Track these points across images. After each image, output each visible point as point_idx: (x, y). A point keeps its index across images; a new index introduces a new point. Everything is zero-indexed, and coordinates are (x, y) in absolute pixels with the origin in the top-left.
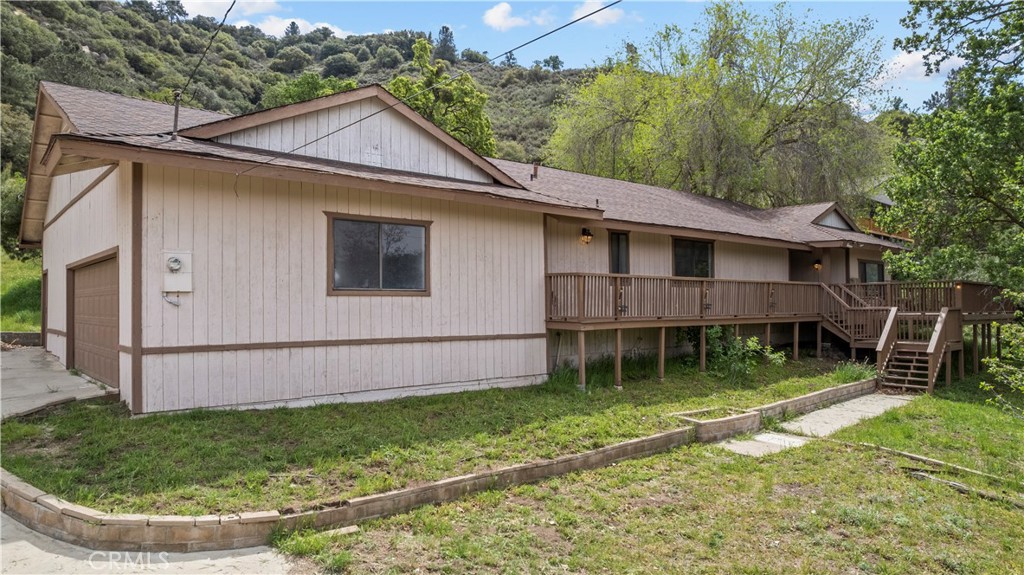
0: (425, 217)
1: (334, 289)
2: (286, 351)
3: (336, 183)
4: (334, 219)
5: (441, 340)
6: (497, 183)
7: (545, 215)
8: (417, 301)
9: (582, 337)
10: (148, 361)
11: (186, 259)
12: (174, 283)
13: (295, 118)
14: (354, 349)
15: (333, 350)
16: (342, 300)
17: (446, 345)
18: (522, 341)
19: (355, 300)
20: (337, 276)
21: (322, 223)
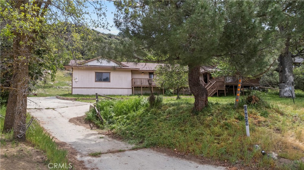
0: (110, 72)
1: (96, 81)
2: (89, 89)
3: (94, 68)
4: (96, 73)
5: (112, 88)
6: (124, 66)
7: (131, 70)
8: (108, 83)
9: (142, 87)
10: (73, 89)
11: (77, 78)
12: (76, 80)
13: (92, 61)
14: (99, 89)
15: (96, 89)
16: (97, 83)
17: (113, 89)
18: (127, 89)
19: (99, 83)
20: (96, 80)
21: (94, 73)
